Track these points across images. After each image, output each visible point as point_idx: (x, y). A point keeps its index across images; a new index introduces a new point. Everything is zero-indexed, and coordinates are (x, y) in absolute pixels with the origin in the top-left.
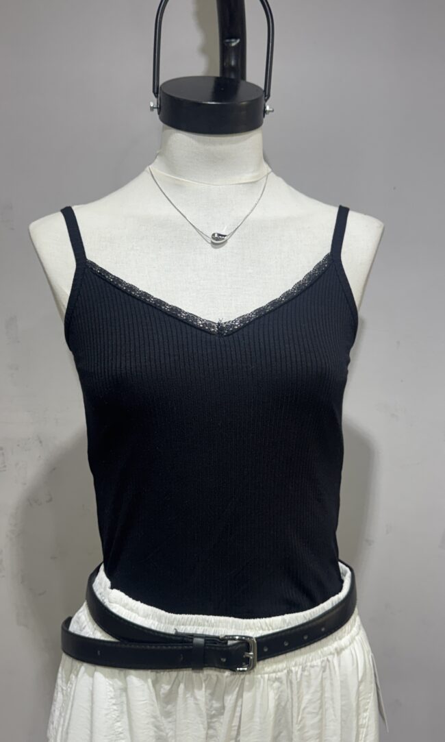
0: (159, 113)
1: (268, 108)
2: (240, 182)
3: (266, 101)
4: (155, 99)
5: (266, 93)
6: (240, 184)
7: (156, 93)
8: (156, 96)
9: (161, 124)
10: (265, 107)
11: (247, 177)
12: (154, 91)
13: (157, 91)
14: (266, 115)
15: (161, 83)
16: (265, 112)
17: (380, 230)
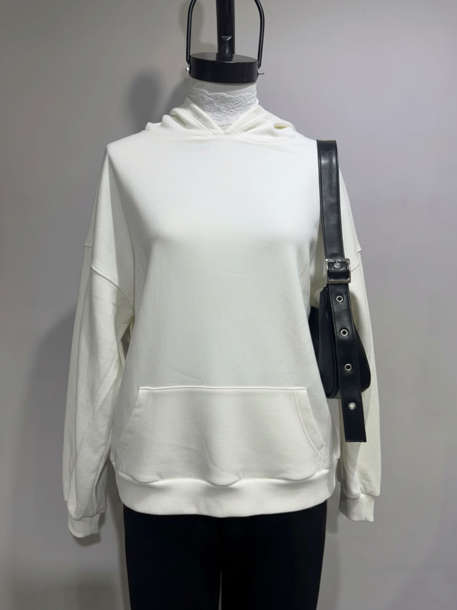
3: (259, 67)
4: (188, 65)
5: (259, 62)
7: (189, 62)
10: (258, 72)
12: (187, 60)
14: (259, 77)
16: (258, 74)
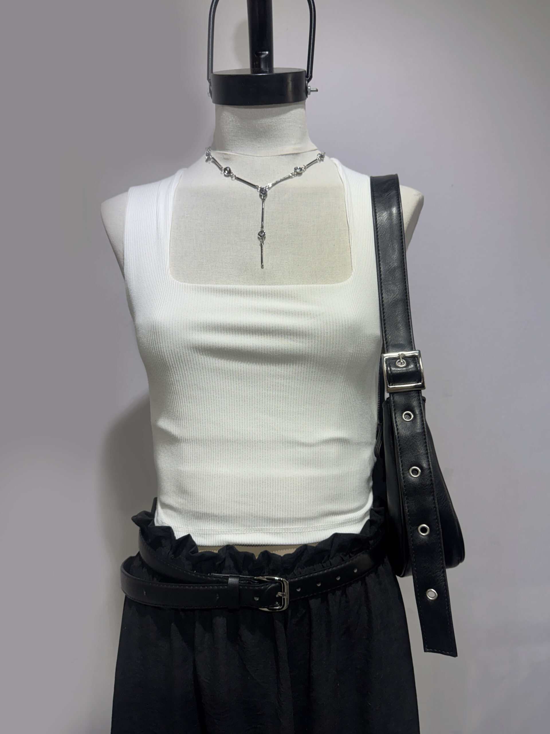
0: (212, 98)
2: (283, 153)
3: (308, 82)
5: (308, 75)
6: (283, 155)
8: (209, 82)
10: (307, 87)
11: (289, 149)
12: (208, 79)
13: (211, 77)
14: (308, 96)
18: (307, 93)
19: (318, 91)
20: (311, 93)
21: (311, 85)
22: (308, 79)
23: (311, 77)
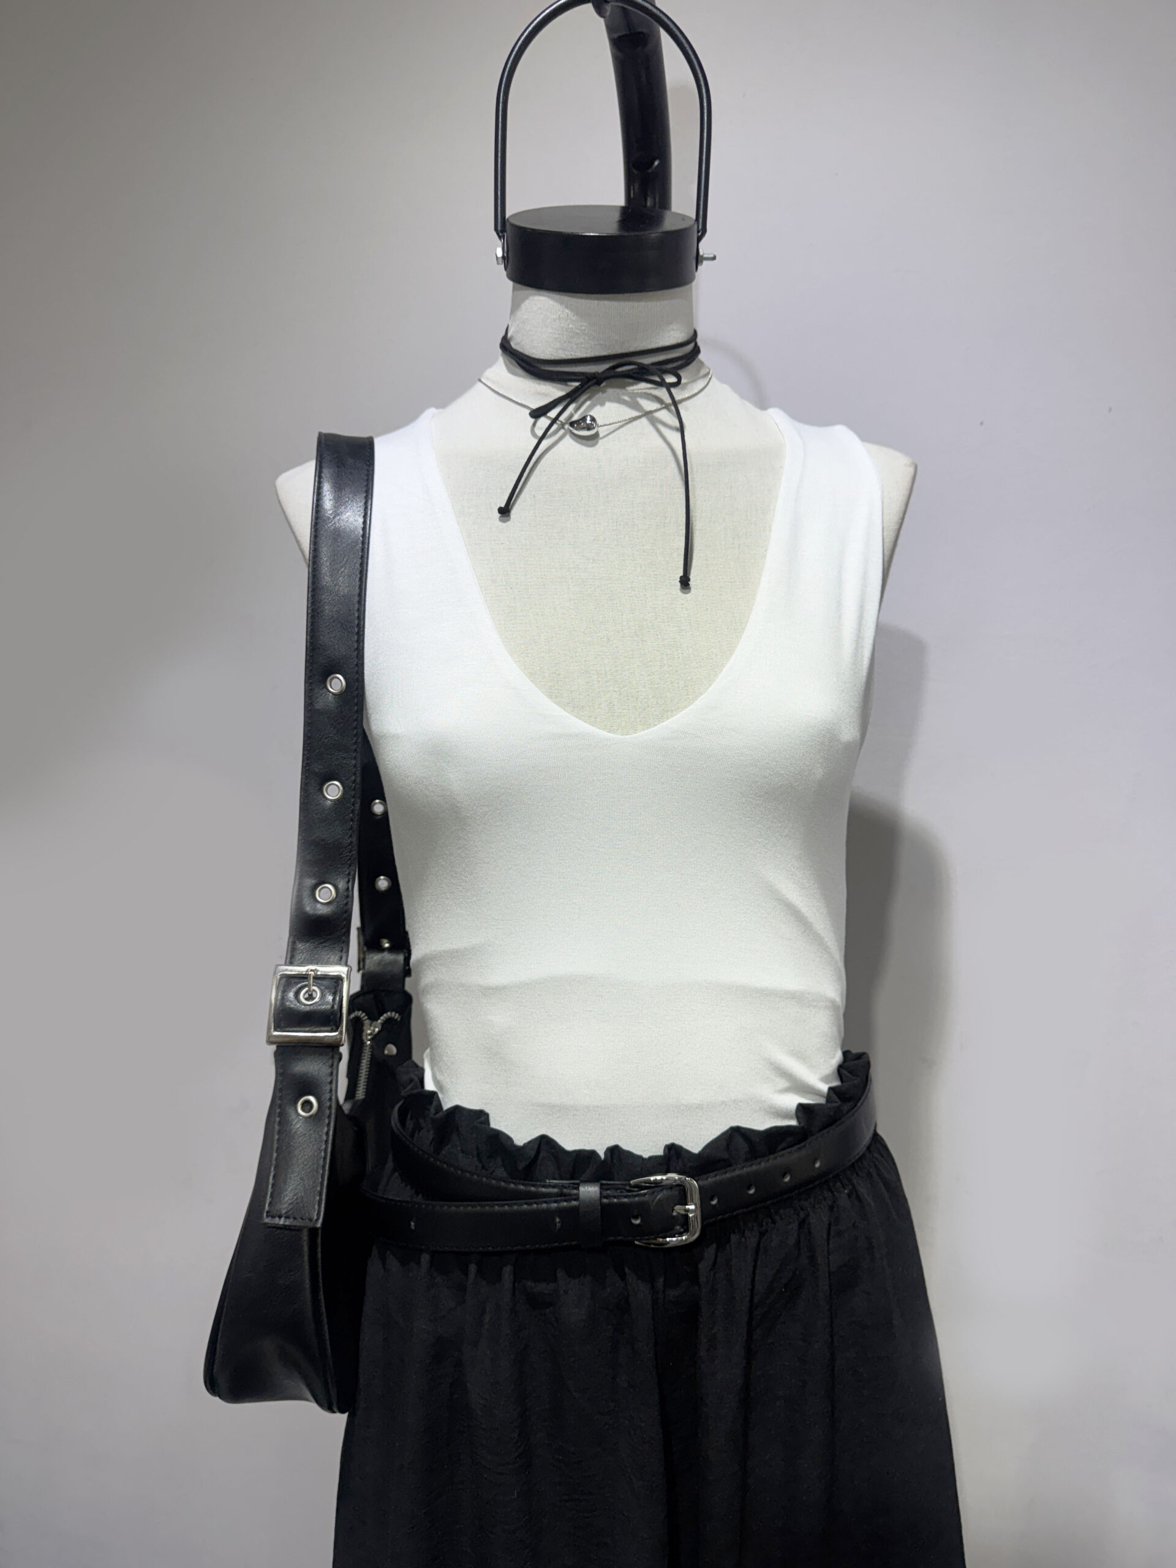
0: (506, 269)
1: (701, 253)
3: (699, 239)
4: (499, 243)
5: (700, 226)
7: (500, 232)
8: (500, 237)
9: (510, 283)
10: (698, 253)
12: (496, 229)
13: (502, 225)
15: (508, 214)
17: (912, 470)
18: (699, 259)
19: (717, 258)
20: (705, 262)
21: (706, 247)
22: (700, 234)
23: (704, 231)
